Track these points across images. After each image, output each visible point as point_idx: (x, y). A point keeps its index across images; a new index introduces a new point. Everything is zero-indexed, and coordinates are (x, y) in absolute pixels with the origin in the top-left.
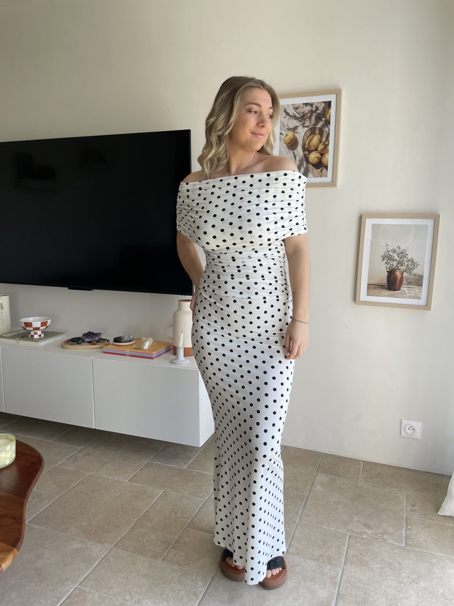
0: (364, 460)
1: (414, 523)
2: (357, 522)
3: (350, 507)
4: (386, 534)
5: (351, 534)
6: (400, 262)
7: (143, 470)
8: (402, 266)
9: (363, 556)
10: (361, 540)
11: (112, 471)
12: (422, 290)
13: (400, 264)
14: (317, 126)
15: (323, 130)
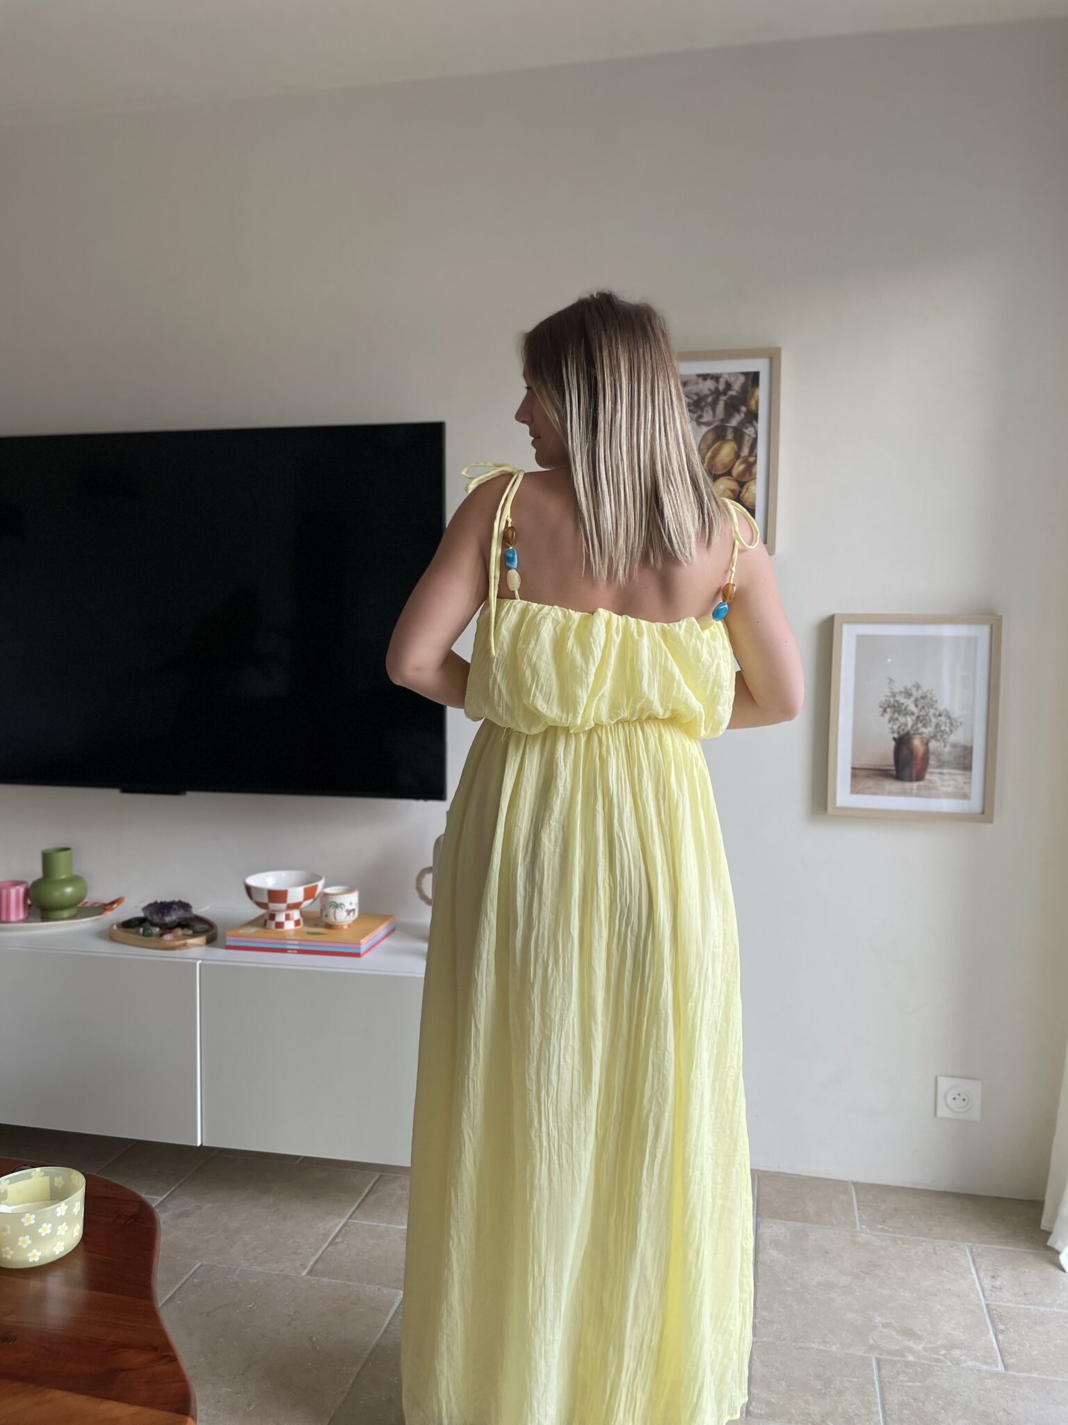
0: (855, 1180)
1: (1008, 1315)
2: (885, 1325)
3: (858, 1294)
4: (958, 1348)
5: (880, 1357)
6: (921, 718)
7: (338, 1243)
8: (925, 726)
9: (921, 1404)
10: (906, 1367)
11: (259, 1251)
12: (970, 778)
13: (921, 722)
14: (728, 422)
15: (743, 431)
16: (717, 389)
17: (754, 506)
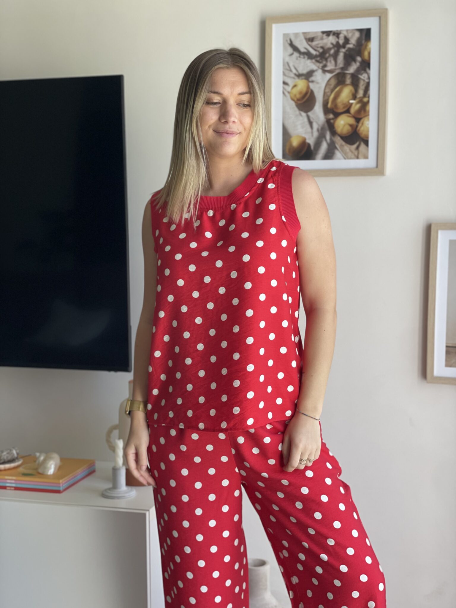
14: (347, 70)
15: (357, 77)
16: (338, 43)
17: (368, 137)
